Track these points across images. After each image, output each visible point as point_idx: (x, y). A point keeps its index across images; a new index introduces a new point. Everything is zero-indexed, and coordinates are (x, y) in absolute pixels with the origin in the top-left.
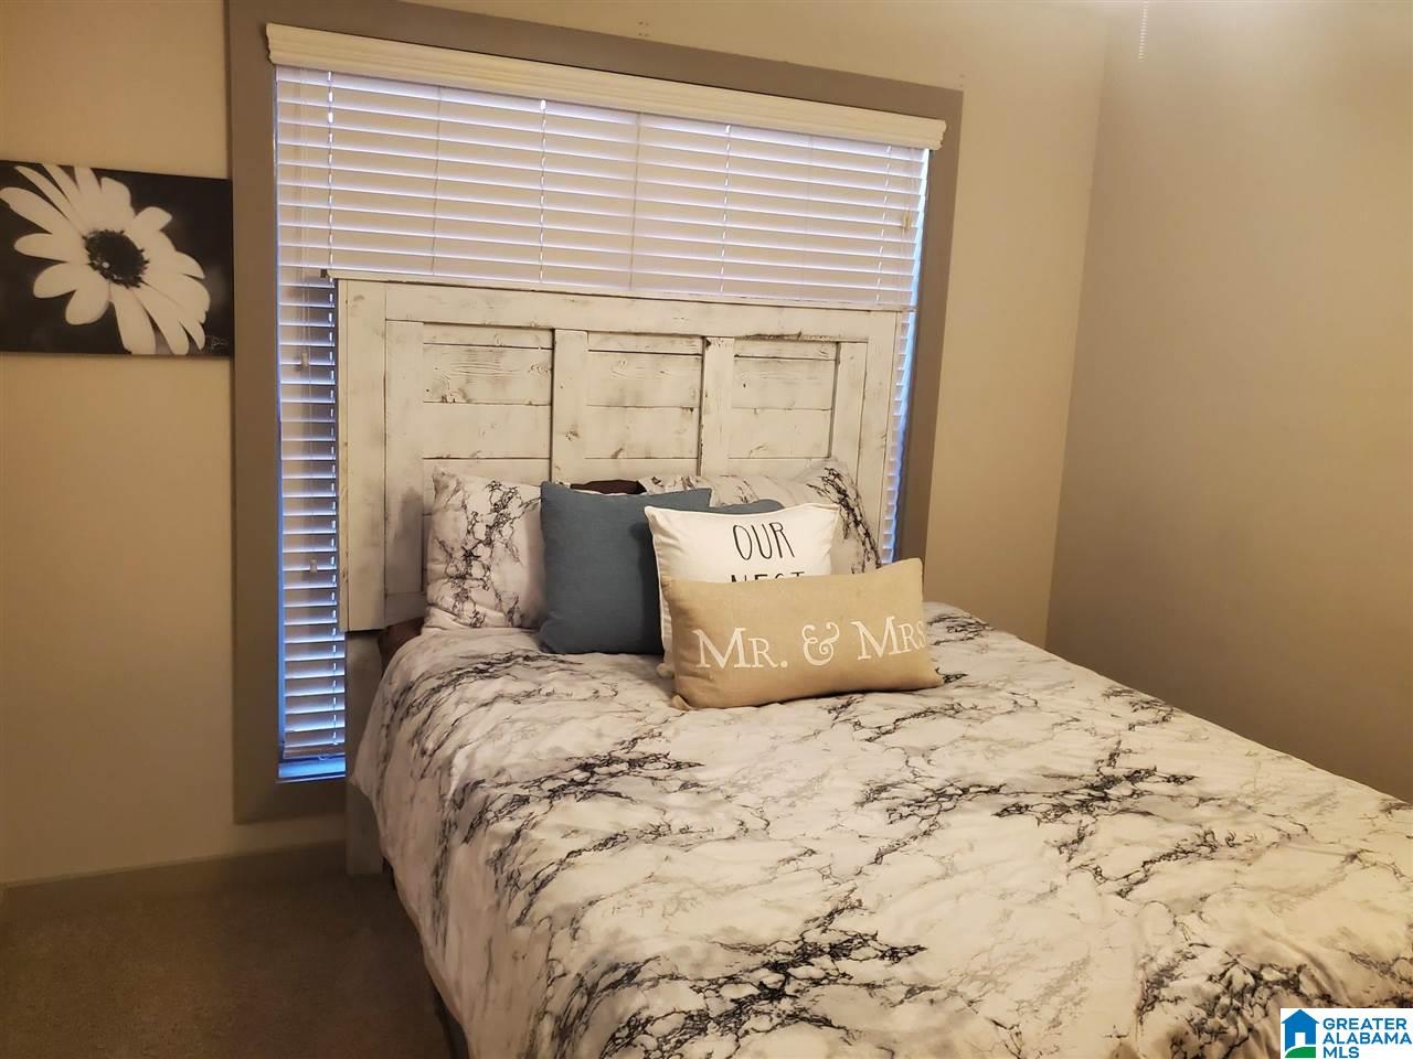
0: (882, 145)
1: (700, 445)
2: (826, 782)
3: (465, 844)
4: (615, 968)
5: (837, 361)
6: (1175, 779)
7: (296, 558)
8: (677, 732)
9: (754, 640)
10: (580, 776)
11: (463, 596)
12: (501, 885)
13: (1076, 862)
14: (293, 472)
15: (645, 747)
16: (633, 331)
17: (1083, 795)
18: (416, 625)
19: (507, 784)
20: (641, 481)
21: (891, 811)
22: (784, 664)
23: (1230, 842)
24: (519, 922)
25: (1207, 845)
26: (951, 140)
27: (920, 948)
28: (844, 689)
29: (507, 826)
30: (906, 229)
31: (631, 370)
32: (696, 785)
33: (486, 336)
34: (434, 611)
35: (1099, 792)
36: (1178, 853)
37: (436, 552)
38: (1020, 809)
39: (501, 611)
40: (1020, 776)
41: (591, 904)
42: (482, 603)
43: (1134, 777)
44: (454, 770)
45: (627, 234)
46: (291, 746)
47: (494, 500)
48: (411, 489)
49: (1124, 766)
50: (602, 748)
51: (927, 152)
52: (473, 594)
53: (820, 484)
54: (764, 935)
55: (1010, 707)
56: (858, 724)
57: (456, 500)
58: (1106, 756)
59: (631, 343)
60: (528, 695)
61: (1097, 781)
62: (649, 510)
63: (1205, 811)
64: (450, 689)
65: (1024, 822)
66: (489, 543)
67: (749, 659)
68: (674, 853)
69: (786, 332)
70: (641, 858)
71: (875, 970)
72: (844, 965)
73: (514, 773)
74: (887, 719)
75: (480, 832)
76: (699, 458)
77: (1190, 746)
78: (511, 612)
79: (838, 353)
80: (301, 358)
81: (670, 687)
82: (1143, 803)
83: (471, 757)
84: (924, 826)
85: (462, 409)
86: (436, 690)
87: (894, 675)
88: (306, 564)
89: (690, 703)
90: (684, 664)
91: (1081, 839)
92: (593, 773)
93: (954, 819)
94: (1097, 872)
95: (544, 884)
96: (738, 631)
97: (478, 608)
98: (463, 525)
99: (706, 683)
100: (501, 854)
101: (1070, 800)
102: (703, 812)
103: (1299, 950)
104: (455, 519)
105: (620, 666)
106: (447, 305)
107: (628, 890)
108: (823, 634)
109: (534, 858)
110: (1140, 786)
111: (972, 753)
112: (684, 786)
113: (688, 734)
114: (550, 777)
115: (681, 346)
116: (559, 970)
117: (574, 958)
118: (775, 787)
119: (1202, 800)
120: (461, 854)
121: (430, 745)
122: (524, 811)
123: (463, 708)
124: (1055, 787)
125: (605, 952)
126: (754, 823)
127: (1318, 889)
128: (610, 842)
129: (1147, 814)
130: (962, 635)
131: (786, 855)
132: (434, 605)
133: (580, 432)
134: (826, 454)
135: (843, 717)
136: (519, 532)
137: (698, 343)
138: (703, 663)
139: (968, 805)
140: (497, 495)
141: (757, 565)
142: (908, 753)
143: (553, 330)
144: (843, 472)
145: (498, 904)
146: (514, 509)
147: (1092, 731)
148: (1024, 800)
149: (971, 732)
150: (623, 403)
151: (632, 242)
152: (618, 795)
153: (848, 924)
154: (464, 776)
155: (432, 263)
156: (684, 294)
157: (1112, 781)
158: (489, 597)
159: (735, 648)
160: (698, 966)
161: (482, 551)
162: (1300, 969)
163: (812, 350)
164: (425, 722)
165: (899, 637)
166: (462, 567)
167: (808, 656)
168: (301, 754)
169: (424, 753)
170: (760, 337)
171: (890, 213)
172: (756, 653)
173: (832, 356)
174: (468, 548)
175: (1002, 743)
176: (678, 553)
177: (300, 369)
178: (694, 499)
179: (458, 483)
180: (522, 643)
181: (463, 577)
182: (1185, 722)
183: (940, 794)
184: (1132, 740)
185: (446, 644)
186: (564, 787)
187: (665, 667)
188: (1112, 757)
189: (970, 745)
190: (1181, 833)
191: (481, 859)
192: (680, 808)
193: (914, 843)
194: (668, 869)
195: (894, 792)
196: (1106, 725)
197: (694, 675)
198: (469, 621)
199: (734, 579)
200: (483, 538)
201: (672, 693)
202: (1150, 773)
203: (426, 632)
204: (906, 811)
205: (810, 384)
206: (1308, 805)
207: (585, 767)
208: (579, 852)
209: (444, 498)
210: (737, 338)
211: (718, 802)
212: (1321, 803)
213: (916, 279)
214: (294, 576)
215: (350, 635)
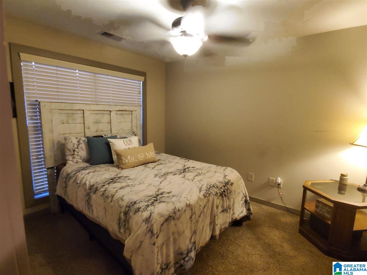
0: (135, 80)
1: (111, 129)
2: (149, 175)
3: (94, 195)
4: (132, 203)
5: (132, 114)
6: (193, 167)
7: (33, 156)
8: (123, 173)
9: (131, 157)
10: (111, 181)
11: (74, 158)
12: (105, 198)
13: (185, 179)
14: (31, 139)
15: (119, 175)
16: (98, 110)
17: (183, 171)
18: (65, 164)
19: (99, 184)
20: (103, 136)
21: (159, 177)
22: (137, 161)
23: (202, 173)
24: (111, 202)
25: (199, 174)
26: (145, 80)
27: (171, 192)
28: (145, 163)
29: (103, 189)
30: (140, 93)
31: (98, 117)
32: (130, 179)
33: (71, 112)
34: (68, 161)
35: (184, 170)
36: (196, 176)
37: (67, 151)
38: (176, 174)
39: (81, 160)
40: (174, 170)
41: (123, 196)
42: (77, 159)
43: (188, 168)
44: (87, 184)
45: (94, 93)
46: (36, 192)
47: (78, 141)
48: (58, 140)
49: (186, 167)
50: (113, 176)
51: (142, 82)
52: (76, 157)
53: (131, 134)
54: (151, 194)
55: (169, 162)
56: (149, 168)
57: (70, 141)
58: (183, 166)
59: (98, 112)
60: (95, 171)
61: (184, 169)
62: (109, 139)
63: (197, 171)
64: (79, 173)
65: (177, 176)
66: (78, 148)
67: (131, 160)
68: (132, 187)
69: (124, 110)
70: (128, 189)
71: (167, 195)
72: (163, 195)
73: (100, 182)
74: (153, 166)
75: (97, 192)
76: (111, 131)
77: (193, 163)
78: (83, 160)
79: (132, 113)
80: (31, 117)
81: (118, 167)
82: (190, 171)
83: (89, 182)
84: (165, 178)
85: (67, 125)
86: (75, 174)
87: (152, 161)
88: (36, 157)
89: (122, 169)
90: (120, 163)
91: (185, 176)
92: (113, 180)
93: (168, 177)
94: (188, 179)
95: (114, 195)
96: (129, 157)
97: (77, 160)
98: (72, 145)
99: (125, 165)
100: (103, 194)
101: (181, 172)
102: (133, 182)
103: (214, 183)
104: (70, 145)
105: (107, 165)
106: (63, 106)
107: (128, 193)
108: (141, 155)
109: (111, 192)
110: (189, 169)
111: (166, 169)
112: (129, 179)
113: (125, 173)
114: (106, 182)
115: (106, 112)
116: (122, 206)
117: (124, 204)
118: (141, 177)
119: (197, 169)
120: (94, 196)
121: (79, 182)
122: (105, 187)
123: (83, 176)
124: (179, 171)
125: (129, 201)
126: (141, 182)
127: (213, 176)
128: (121, 188)
129: (191, 172)
130: (157, 154)
131: (148, 185)
132: (68, 160)
133: (90, 128)
134: (131, 129)
135: (146, 167)
136: (83, 146)
137: (109, 112)
138: (124, 162)
139: (169, 175)
140: (78, 140)
141: (128, 146)
142: (158, 170)
143: (83, 110)
144: (135, 132)
145: (105, 201)
146: (81, 142)
147: (181, 163)
148: (176, 173)
149: (165, 166)
150: (97, 122)
151: (95, 95)
152: (119, 182)
153: (161, 191)
154: (89, 185)
155: (58, 99)
156: (106, 104)
157: (185, 169)
158: (79, 157)
159: (129, 159)
160: (144, 200)
161: (77, 150)
162: (214, 184)
163: (128, 112)
164: (76, 179)
165: (152, 154)
166: (73, 153)
167: (140, 159)
168: (39, 193)
169: (77, 183)
170: (120, 111)
171: (137, 91)
172: (132, 159)
173: (131, 113)
174: (74, 149)
175: (170, 167)
176: (115, 146)
177: (31, 119)
178: (115, 137)
179: (70, 138)
180: (87, 165)
181: (73, 155)
182: (191, 161)
183: (165, 174)
184: (186, 164)
185: (73, 166)
186: (109, 183)
187: (115, 164)
188: (184, 166)
189: (166, 168)
190: (195, 173)
191: (99, 196)
192: (130, 182)
193: (164, 180)
194: (133, 190)
195: (159, 175)
196: (182, 163)
197: (121, 164)
198: (75, 162)
199: (125, 149)
200: (76, 147)
201: (118, 168)
202: (190, 167)
203: (67, 165)
204: (161, 177)
205: (128, 118)
206: (209, 168)
207: (112, 179)
208: (118, 190)
209: (67, 141)
210: (116, 111)
211: (134, 181)
212: (210, 167)
213: (142, 101)
214: (33, 159)
215: (48, 168)
